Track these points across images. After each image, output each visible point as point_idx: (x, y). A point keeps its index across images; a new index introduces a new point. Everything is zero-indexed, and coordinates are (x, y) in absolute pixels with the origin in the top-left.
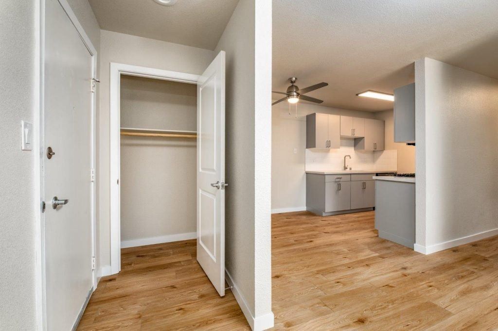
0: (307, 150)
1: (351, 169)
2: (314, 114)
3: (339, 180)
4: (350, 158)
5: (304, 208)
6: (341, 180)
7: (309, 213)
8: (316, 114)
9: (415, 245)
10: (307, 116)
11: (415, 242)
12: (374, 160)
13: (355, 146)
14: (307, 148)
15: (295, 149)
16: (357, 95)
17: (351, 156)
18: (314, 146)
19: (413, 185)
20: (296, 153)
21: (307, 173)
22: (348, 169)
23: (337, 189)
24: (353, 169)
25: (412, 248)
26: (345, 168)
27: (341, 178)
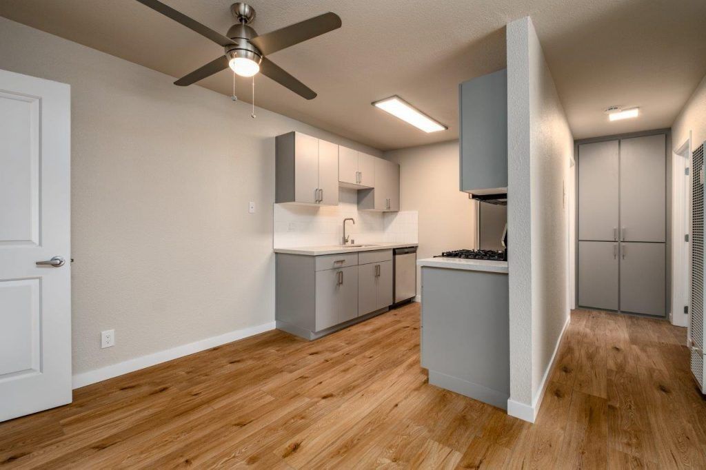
0: (277, 206)
1: (353, 242)
2: (293, 133)
3: (338, 265)
4: (354, 223)
5: (271, 325)
6: (344, 265)
7: (281, 338)
8: (296, 132)
9: (509, 401)
10: (277, 138)
11: (508, 395)
12: (383, 228)
13: (359, 202)
14: (277, 202)
15: (252, 204)
16: (373, 103)
17: (355, 220)
18: (293, 200)
19: (502, 278)
20: (252, 210)
21: (278, 254)
22: (349, 243)
23: (337, 282)
24: (356, 243)
25: (503, 408)
26: (345, 241)
27: (342, 261)
